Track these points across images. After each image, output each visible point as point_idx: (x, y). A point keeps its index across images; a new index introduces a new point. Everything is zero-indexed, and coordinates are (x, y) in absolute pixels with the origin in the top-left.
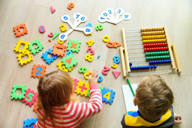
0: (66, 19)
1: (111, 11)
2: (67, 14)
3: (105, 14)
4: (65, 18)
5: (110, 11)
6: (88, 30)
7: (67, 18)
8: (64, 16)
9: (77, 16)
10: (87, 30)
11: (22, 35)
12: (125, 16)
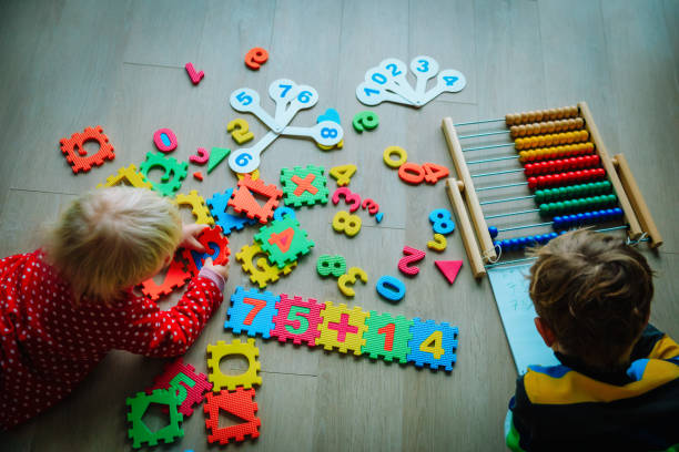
0: (246, 100)
1: (395, 67)
2: (247, 86)
3: (377, 78)
4: (240, 100)
5: (392, 68)
6: (330, 131)
7: (250, 99)
8: (238, 92)
9: (284, 89)
10: (326, 133)
11: (94, 165)
12: (445, 78)
